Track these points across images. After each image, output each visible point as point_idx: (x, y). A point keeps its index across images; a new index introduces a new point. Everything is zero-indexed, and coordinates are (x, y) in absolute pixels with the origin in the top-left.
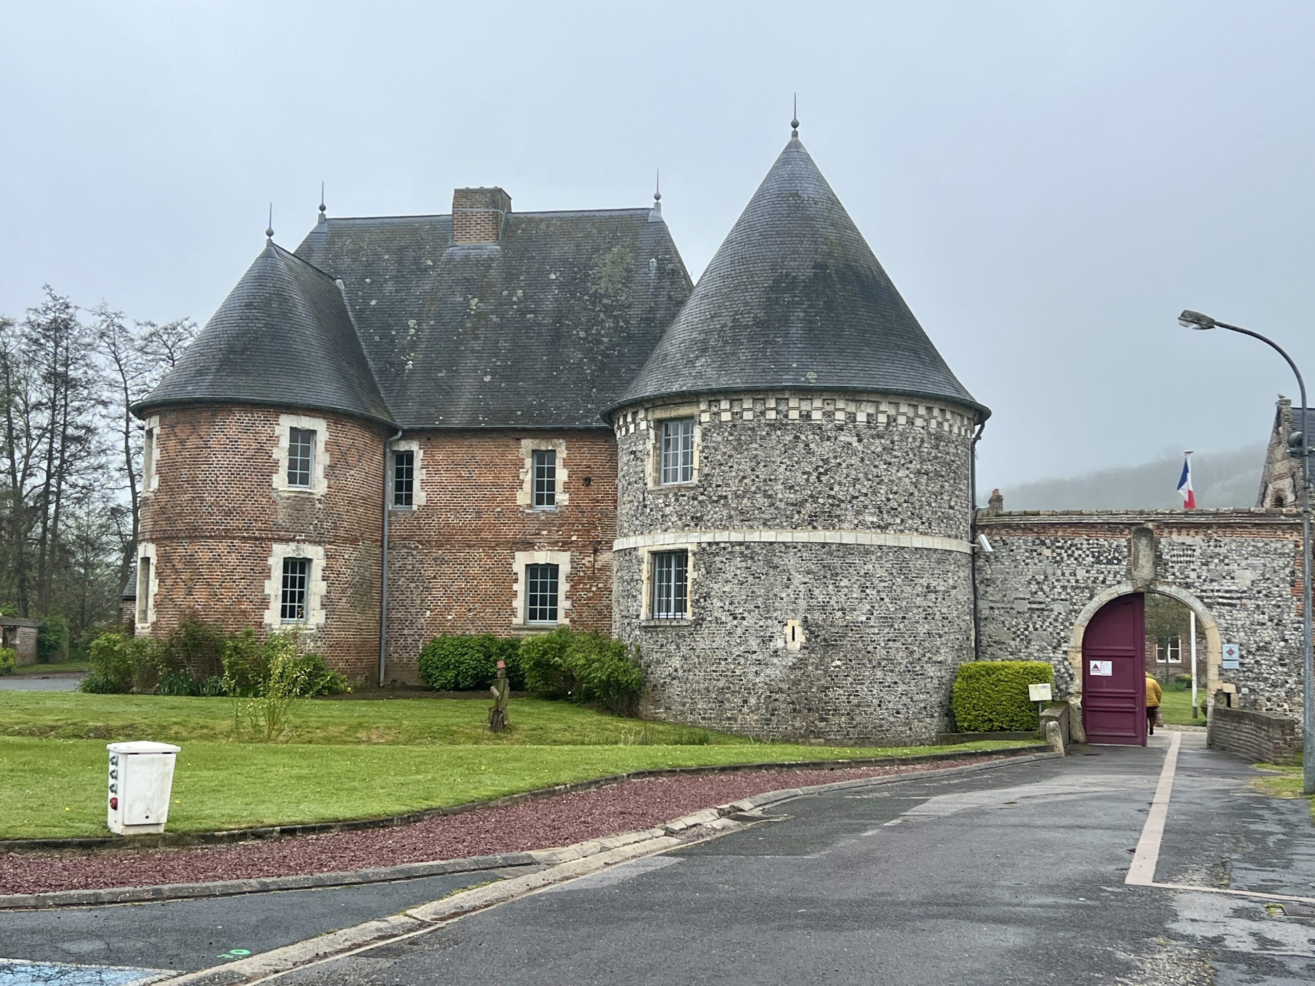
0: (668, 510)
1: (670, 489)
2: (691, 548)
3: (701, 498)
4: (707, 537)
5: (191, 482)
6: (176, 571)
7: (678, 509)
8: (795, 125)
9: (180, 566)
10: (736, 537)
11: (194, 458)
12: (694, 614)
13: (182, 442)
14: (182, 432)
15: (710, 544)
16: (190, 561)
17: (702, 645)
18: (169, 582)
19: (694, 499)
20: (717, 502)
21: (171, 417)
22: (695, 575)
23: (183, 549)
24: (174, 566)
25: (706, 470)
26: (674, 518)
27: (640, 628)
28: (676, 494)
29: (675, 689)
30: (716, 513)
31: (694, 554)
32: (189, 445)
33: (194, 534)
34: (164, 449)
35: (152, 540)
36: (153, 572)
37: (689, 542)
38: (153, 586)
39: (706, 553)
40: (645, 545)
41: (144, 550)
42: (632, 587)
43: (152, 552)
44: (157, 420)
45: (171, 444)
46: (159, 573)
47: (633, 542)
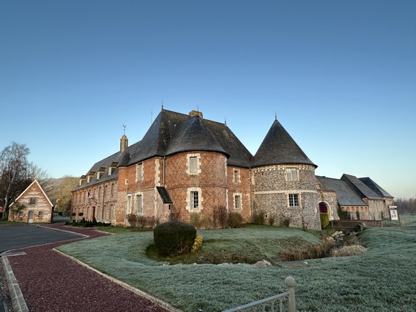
0: (293, 186)
4: (303, 191)
6: (210, 196)
7: (296, 185)
9: (210, 194)
12: (302, 206)
13: (209, 161)
14: (208, 158)
17: (304, 212)
19: (299, 184)
20: (303, 184)
22: (302, 199)
26: (295, 187)
27: (288, 209)
28: (295, 183)
31: (301, 194)
33: (214, 185)
34: (203, 162)
35: (199, 187)
36: (200, 196)
37: (299, 192)
38: (201, 199)
39: (303, 194)
40: (287, 192)
41: (193, 189)
42: (283, 201)
43: (199, 190)
44: (199, 154)
45: (205, 161)
46: (203, 196)
47: (282, 192)
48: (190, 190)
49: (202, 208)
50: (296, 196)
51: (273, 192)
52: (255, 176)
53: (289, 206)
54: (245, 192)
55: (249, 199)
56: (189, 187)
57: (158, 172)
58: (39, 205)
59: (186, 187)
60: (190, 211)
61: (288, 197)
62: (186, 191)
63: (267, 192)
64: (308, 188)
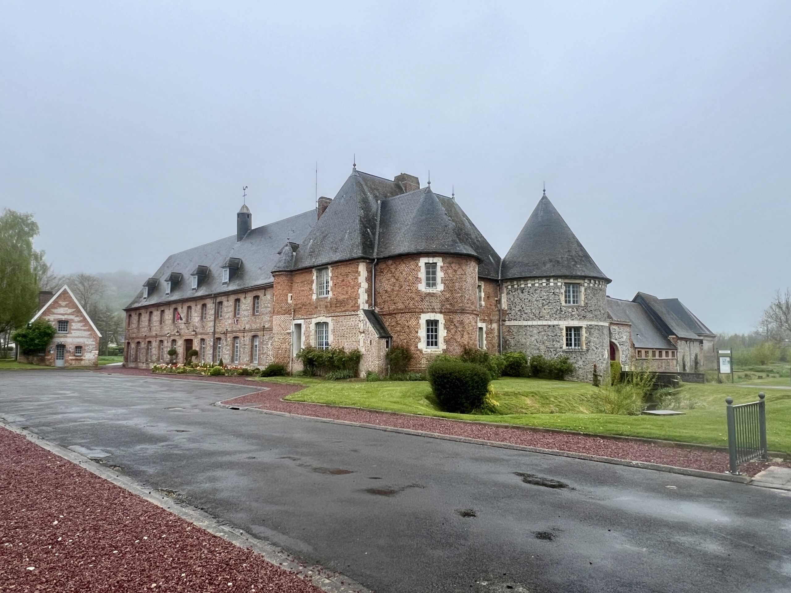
0: (573, 313)
1: (575, 306)
2: (584, 326)
3: (585, 310)
4: (589, 323)
5: (461, 289)
6: (456, 327)
7: (578, 313)
8: (544, 191)
9: (457, 325)
10: (596, 323)
11: (461, 278)
12: (586, 347)
13: (455, 271)
14: (455, 266)
15: (590, 325)
16: (462, 323)
17: (589, 357)
18: (453, 331)
19: (583, 310)
20: (589, 312)
21: (449, 260)
22: (586, 335)
23: (457, 318)
24: (455, 324)
25: (586, 301)
26: (576, 316)
27: (563, 352)
28: (577, 308)
29: (580, 372)
30: (589, 315)
31: (586, 328)
32: (458, 273)
33: (463, 311)
34: (446, 273)
35: (441, 312)
36: (441, 327)
37: (583, 324)
38: (442, 333)
39: (589, 328)
40: (564, 324)
41: (432, 316)
42: (556, 338)
43: (440, 318)
44: (441, 259)
45: (450, 271)
46: (446, 327)
47: (555, 323)
48: (424, 317)
49: (445, 347)
50: (578, 329)
51: (540, 323)
52: (508, 293)
53: (565, 347)
54: (491, 322)
55: (496, 334)
56: (423, 312)
57: (364, 285)
58: (74, 333)
59: (416, 312)
60: (424, 350)
61: (564, 332)
62: (418, 318)
63: (530, 323)
64: (596, 317)
